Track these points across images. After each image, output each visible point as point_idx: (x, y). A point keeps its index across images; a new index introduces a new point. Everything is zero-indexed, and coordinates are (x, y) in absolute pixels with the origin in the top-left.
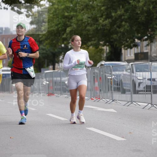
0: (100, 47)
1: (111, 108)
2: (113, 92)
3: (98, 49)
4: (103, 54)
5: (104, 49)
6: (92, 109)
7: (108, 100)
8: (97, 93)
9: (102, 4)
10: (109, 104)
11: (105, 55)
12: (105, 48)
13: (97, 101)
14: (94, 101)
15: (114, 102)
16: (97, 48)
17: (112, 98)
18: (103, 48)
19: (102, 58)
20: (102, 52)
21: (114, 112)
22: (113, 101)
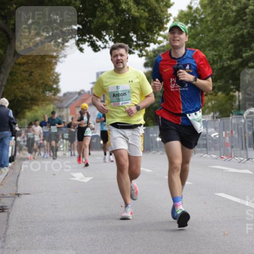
0: (231, 93)
1: (246, 168)
2: (248, 149)
3: (229, 96)
4: (235, 102)
5: (236, 96)
6: (222, 170)
7: (242, 159)
8: (228, 150)
9: (230, 40)
10: (243, 163)
11: (237, 103)
12: (237, 93)
13: (229, 160)
14: (225, 160)
15: (249, 161)
16: (228, 94)
17: (247, 156)
18: (234, 94)
19: (234, 107)
20: (234, 99)
21: (250, 174)
22: (248, 159)
